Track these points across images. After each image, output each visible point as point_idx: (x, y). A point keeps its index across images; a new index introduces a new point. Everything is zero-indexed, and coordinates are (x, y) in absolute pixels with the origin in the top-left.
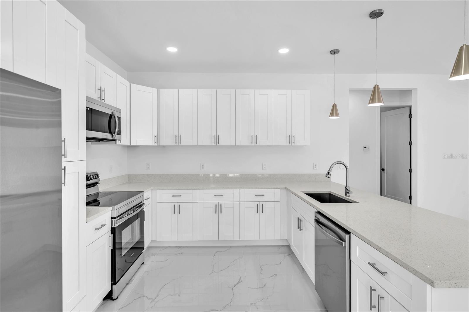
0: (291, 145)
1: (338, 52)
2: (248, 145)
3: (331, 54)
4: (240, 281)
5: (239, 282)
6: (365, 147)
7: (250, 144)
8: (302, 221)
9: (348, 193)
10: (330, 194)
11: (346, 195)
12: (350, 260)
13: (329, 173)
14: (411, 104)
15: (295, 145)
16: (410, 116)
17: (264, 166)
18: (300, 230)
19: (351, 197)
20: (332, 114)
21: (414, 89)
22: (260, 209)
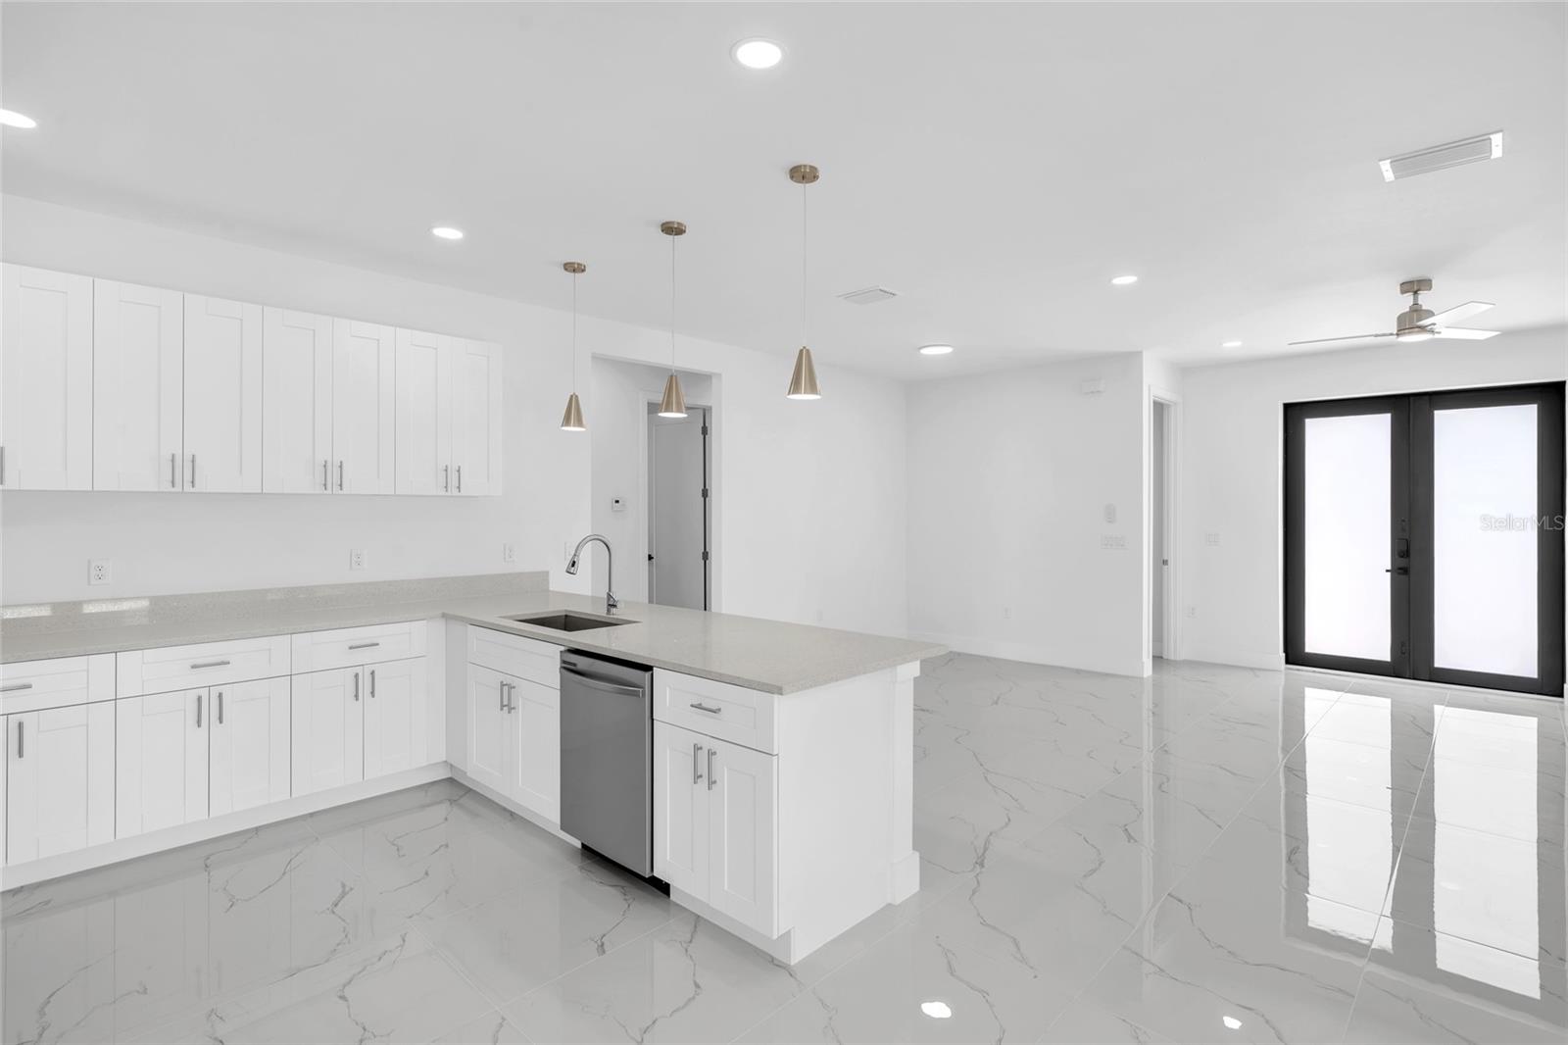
0: (449, 494)
1: (583, 271)
2: (312, 492)
3: (566, 269)
4: (347, 889)
5: (344, 894)
6: (617, 502)
7: (319, 490)
8: (514, 687)
9: (614, 606)
10: (566, 616)
11: (609, 611)
12: (653, 720)
13: (574, 562)
14: (709, 404)
15: (463, 493)
16: (705, 431)
17: (354, 559)
18: (511, 709)
19: (618, 613)
20: (567, 421)
21: (715, 374)
22: (363, 685)
